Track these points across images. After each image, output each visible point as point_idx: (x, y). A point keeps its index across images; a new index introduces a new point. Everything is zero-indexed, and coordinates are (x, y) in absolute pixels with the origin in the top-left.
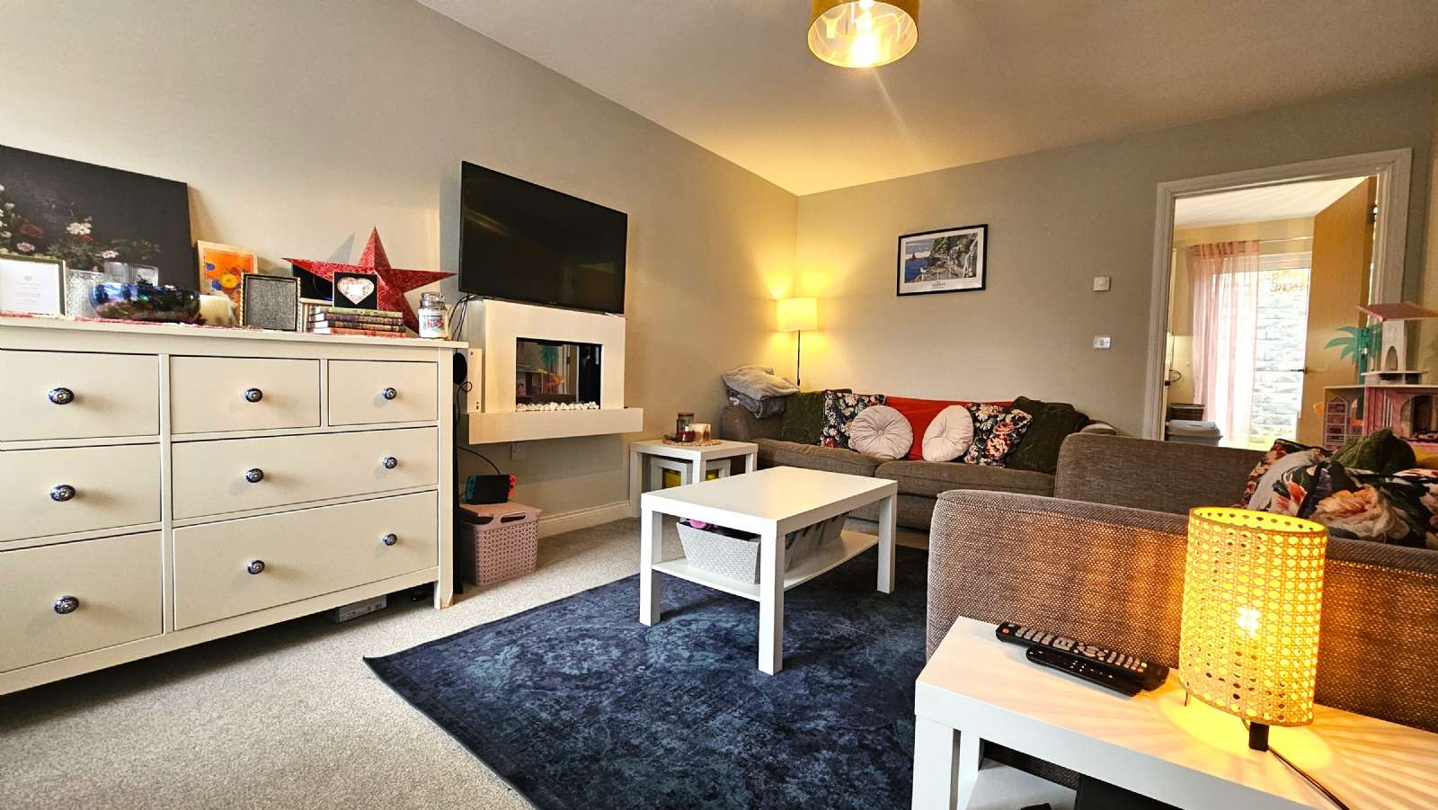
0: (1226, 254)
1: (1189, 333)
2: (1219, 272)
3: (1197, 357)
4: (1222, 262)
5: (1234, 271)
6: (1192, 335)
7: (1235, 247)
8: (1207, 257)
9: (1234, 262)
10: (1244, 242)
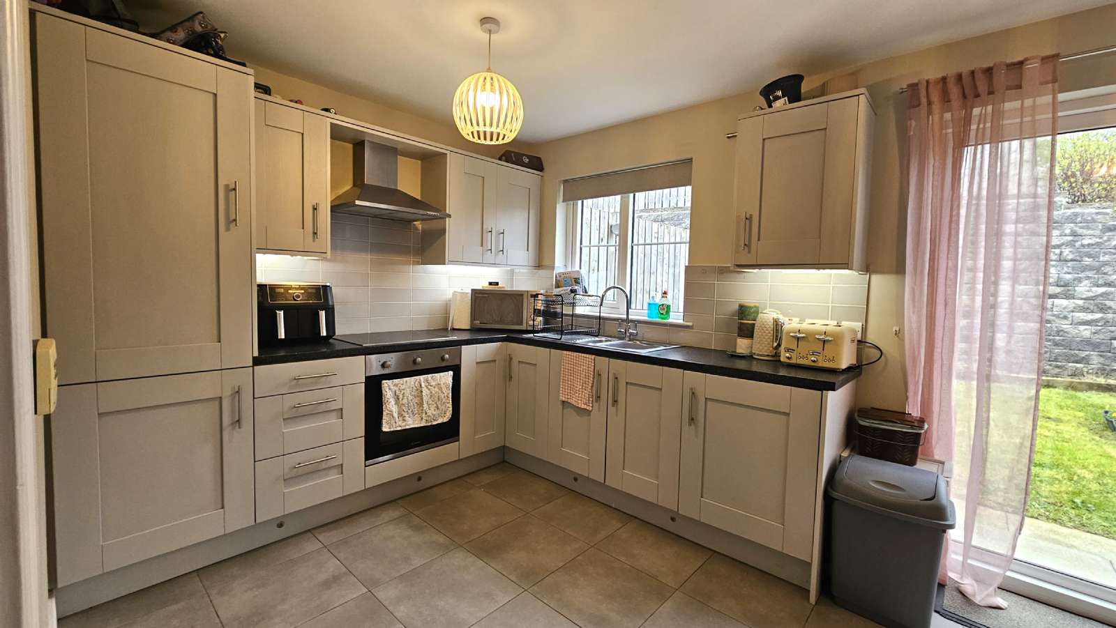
0: (977, 96)
1: (900, 270)
2: (961, 144)
3: (913, 320)
4: (967, 120)
5: (997, 137)
6: (904, 273)
7: (1001, 77)
8: (936, 107)
9: (998, 116)
10: (1021, 63)
